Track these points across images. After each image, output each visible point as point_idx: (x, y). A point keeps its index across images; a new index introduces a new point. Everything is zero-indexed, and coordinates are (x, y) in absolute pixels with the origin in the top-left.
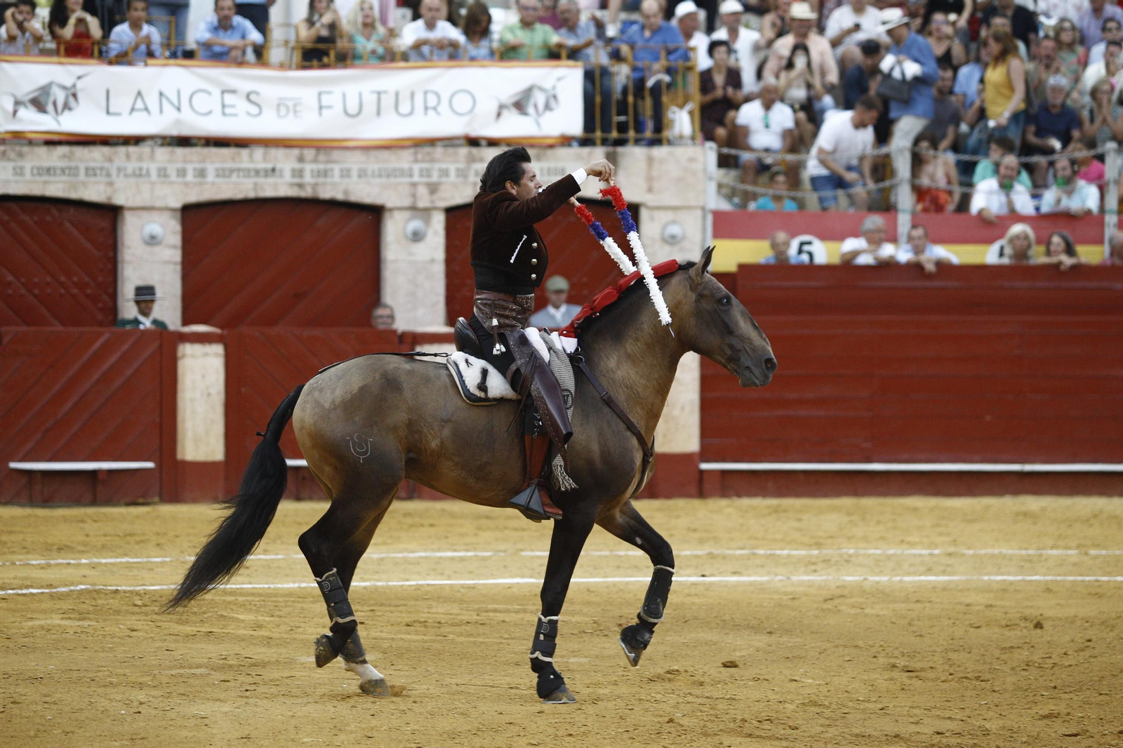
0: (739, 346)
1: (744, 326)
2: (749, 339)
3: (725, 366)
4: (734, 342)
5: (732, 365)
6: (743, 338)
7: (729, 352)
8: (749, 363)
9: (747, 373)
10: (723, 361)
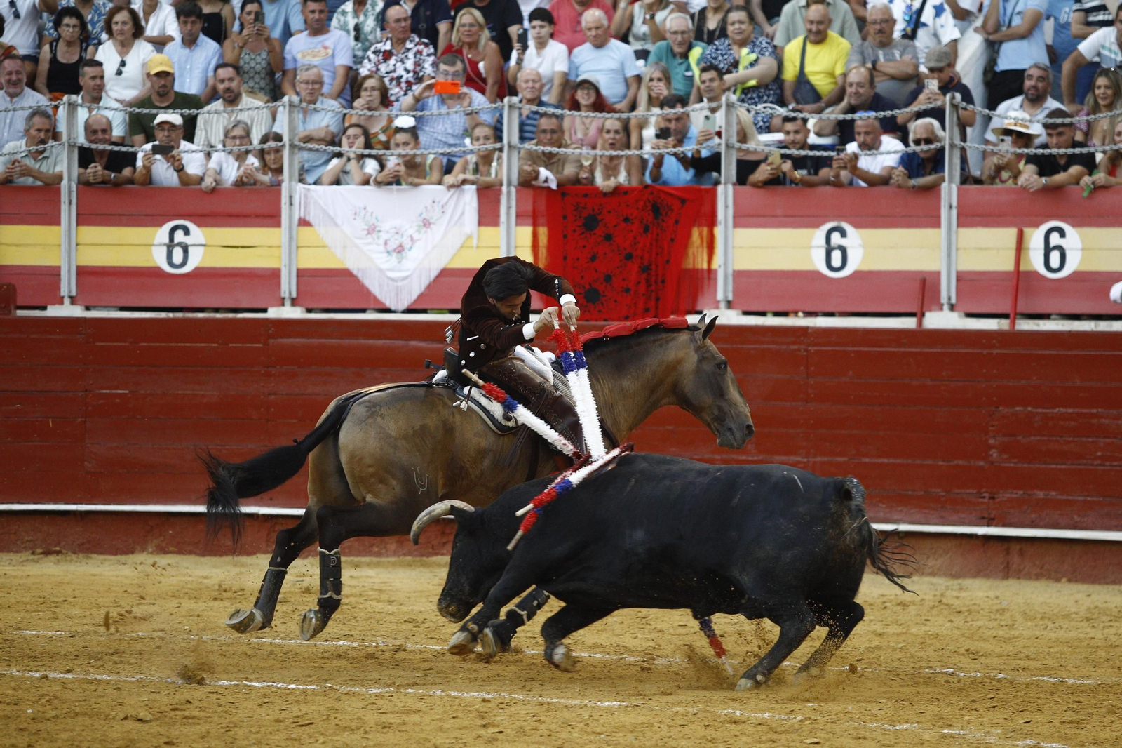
0: (726, 409)
1: (734, 394)
2: (735, 404)
3: (709, 425)
4: (724, 404)
5: (715, 424)
6: (732, 404)
7: (716, 412)
8: (732, 426)
9: (728, 434)
10: (709, 420)
